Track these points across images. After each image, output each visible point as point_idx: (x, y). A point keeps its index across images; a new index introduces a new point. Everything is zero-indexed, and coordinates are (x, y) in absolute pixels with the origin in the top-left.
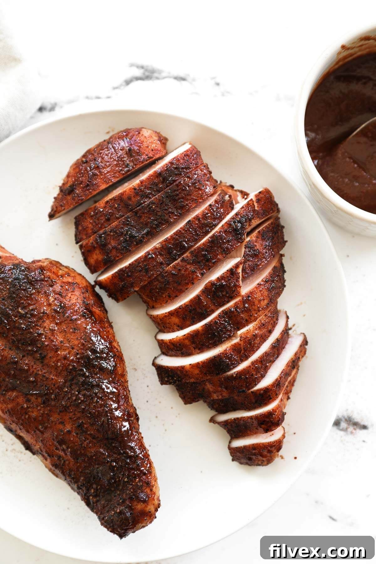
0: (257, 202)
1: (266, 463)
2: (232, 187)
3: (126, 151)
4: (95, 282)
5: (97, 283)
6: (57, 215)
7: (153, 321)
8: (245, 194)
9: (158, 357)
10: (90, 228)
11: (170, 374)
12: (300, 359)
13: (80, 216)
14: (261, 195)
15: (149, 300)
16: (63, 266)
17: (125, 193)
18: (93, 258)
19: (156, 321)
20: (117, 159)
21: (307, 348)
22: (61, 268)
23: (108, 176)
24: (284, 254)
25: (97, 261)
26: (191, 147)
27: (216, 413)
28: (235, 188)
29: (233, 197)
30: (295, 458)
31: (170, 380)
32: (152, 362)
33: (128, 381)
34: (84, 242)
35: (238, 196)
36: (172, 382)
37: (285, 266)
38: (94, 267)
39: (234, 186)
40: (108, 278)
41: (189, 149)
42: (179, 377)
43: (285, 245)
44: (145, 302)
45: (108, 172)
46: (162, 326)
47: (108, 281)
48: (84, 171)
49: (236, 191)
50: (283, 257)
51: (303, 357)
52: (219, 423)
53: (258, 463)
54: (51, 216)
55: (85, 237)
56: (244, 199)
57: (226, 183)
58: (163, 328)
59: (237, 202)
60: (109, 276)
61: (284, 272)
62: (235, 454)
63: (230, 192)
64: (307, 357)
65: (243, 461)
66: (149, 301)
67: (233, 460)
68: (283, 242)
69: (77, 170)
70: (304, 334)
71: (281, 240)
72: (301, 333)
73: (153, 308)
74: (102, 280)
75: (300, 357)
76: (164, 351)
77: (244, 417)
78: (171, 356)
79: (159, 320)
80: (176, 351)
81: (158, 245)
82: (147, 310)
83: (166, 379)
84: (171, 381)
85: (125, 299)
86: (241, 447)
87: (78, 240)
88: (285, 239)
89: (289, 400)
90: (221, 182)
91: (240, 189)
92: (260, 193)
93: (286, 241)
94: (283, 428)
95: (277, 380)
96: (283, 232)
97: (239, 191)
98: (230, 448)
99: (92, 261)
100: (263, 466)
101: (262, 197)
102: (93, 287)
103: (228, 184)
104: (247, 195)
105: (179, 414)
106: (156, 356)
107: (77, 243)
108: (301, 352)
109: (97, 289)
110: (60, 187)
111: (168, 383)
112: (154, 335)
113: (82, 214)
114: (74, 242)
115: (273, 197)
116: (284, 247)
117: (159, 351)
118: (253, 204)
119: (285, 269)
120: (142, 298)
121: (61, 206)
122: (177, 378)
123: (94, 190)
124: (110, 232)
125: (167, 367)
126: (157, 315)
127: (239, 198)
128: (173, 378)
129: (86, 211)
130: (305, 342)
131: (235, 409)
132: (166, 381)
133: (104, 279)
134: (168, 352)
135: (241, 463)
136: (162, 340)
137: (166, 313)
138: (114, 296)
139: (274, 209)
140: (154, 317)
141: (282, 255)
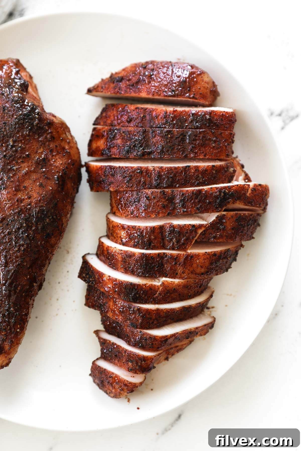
0: (252, 190)
1: (112, 395)
2: (242, 166)
3: (180, 80)
4: (86, 163)
5: (87, 166)
6: (94, 93)
7: (107, 224)
8: (247, 178)
9: (91, 254)
10: (110, 119)
11: (90, 273)
12: (198, 335)
13: (110, 106)
14: (259, 188)
15: (115, 205)
16: (70, 134)
17: (156, 110)
18: (96, 144)
19: (109, 225)
20: (168, 81)
21: (209, 332)
22: (67, 133)
23: (153, 89)
24: (244, 246)
25: (98, 148)
26: (232, 112)
27: (104, 330)
28: (244, 169)
29: (237, 173)
30: (138, 408)
31: (86, 277)
32: (83, 255)
33: (54, 254)
34: (99, 127)
35: (241, 175)
36: (87, 281)
37: (238, 255)
38: (93, 151)
39: (245, 167)
40: (97, 167)
41: (229, 113)
42: (94, 280)
43: (250, 239)
44: (111, 205)
45: (154, 86)
46: (111, 232)
47: (95, 168)
48: (138, 73)
49: (243, 171)
50: (242, 248)
51: (201, 335)
52: (100, 338)
53: (107, 391)
54: (90, 91)
55: (102, 124)
56: (244, 181)
57: (240, 160)
58: (110, 234)
59: (237, 180)
60: (98, 165)
61: (235, 260)
62: (94, 370)
63: (238, 168)
64: (205, 339)
65: (96, 381)
66: (114, 207)
67: (90, 375)
68: (250, 236)
69: (134, 69)
70: (215, 318)
71: (250, 234)
72: (213, 317)
73: (114, 214)
74: (91, 165)
75: (199, 334)
76: (99, 253)
77: (121, 347)
78: (101, 260)
79: (111, 226)
80: (107, 258)
81: (151, 167)
82: (109, 213)
83: (84, 275)
84: (87, 279)
85: (98, 191)
86: (103, 368)
87: (96, 123)
88: (254, 236)
89: (166, 361)
90: (237, 157)
91: (247, 172)
92: (260, 185)
93: (253, 238)
94: (144, 377)
95: (166, 336)
96: (256, 229)
97: (245, 172)
98: (94, 363)
99: (94, 146)
100: (109, 396)
101: (259, 189)
102: (82, 166)
103: (241, 162)
104: (250, 180)
105: (76, 310)
106: (90, 253)
107: (94, 124)
108: (202, 330)
109: (83, 170)
110: (112, 74)
111: (83, 279)
112: (101, 236)
113: (113, 105)
114: (93, 122)
115: (269, 196)
116: (248, 240)
117: (94, 250)
118: (248, 190)
119: (237, 258)
120: (111, 200)
121: (102, 88)
122: (92, 280)
123: (135, 92)
124: (123, 132)
125: (92, 266)
126: (113, 221)
127: (241, 178)
128: (89, 278)
129: (117, 104)
130: (211, 326)
131: (119, 336)
132: (83, 276)
133: (93, 165)
134: (100, 255)
135: (94, 381)
136: (103, 243)
137: (120, 224)
138: (91, 184)
139: (261, 205)
140: (109, 221)
141: (242, 246)
